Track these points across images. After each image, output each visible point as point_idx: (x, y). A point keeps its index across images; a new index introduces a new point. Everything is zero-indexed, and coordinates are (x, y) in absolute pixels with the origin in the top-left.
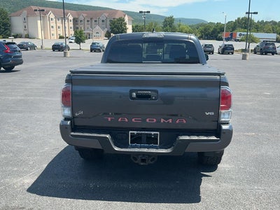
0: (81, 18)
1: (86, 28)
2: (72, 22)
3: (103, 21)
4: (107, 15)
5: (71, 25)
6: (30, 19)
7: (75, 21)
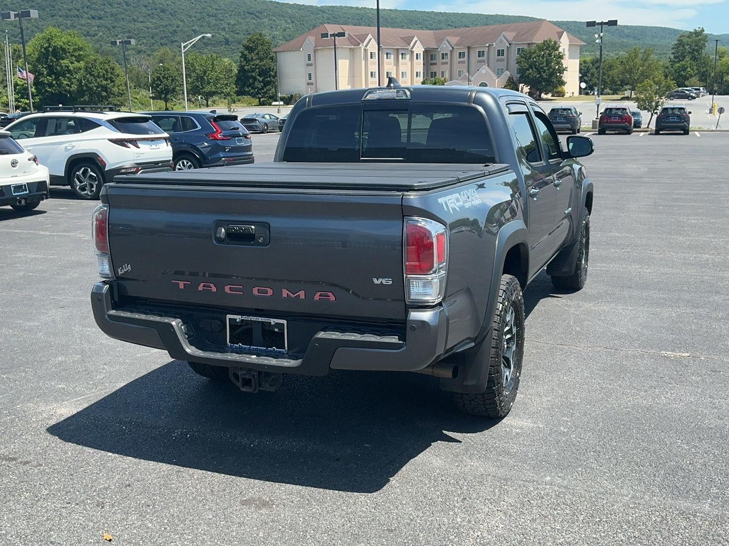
0: (445, 48)
1: (456, 73)
2: (421, 61)
3: (500, 53)
4: (510, 36)
5: (419, 66)
6: (324, 58)
7: (430, 56)
